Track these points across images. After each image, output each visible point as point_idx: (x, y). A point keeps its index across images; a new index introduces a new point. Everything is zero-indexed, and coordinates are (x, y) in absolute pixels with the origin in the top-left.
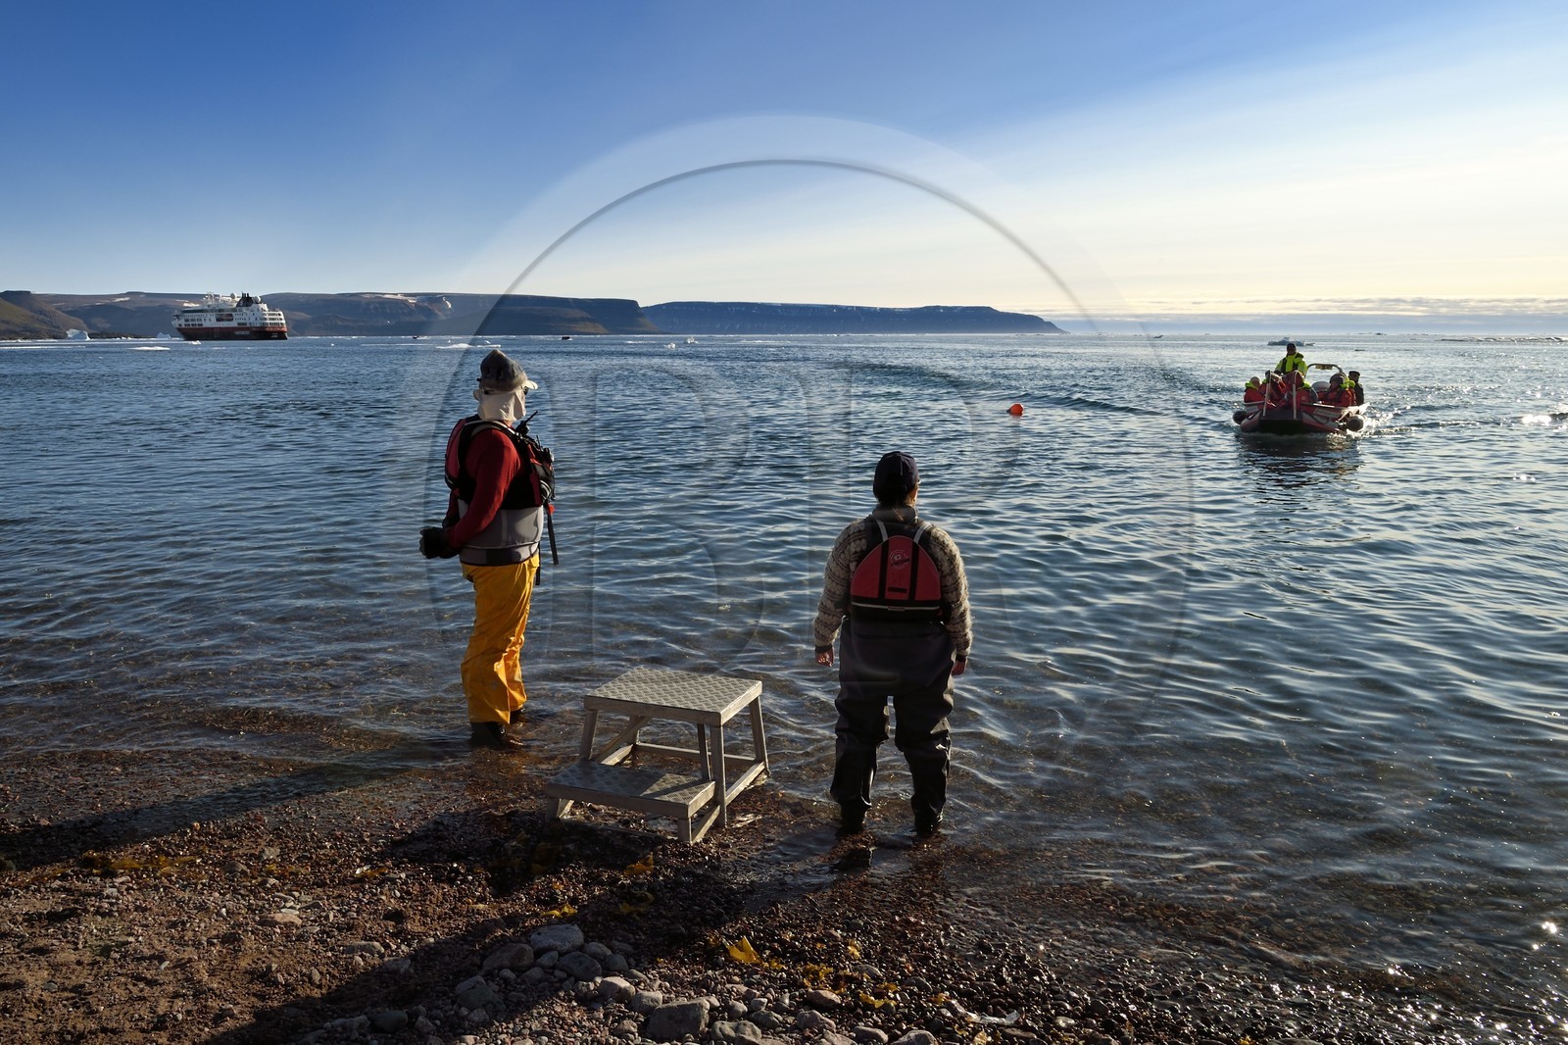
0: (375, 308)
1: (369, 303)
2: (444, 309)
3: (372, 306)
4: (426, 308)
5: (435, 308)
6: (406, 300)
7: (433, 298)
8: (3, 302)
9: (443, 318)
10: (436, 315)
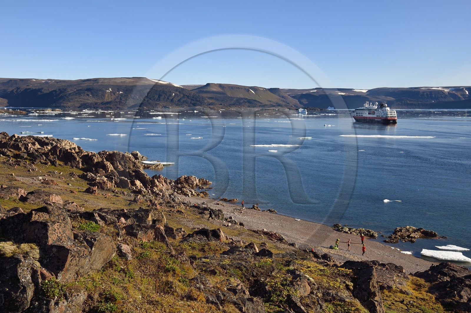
0: (427, 94)
1: (424, 92)
2: (464, 95)
3: (425, 94)
4: (454, 94)
5: (459, 94)
6: (444, 91)
7: (458, 89)
8: (269, 93)
9: (463, 99)
10: (459, 98)
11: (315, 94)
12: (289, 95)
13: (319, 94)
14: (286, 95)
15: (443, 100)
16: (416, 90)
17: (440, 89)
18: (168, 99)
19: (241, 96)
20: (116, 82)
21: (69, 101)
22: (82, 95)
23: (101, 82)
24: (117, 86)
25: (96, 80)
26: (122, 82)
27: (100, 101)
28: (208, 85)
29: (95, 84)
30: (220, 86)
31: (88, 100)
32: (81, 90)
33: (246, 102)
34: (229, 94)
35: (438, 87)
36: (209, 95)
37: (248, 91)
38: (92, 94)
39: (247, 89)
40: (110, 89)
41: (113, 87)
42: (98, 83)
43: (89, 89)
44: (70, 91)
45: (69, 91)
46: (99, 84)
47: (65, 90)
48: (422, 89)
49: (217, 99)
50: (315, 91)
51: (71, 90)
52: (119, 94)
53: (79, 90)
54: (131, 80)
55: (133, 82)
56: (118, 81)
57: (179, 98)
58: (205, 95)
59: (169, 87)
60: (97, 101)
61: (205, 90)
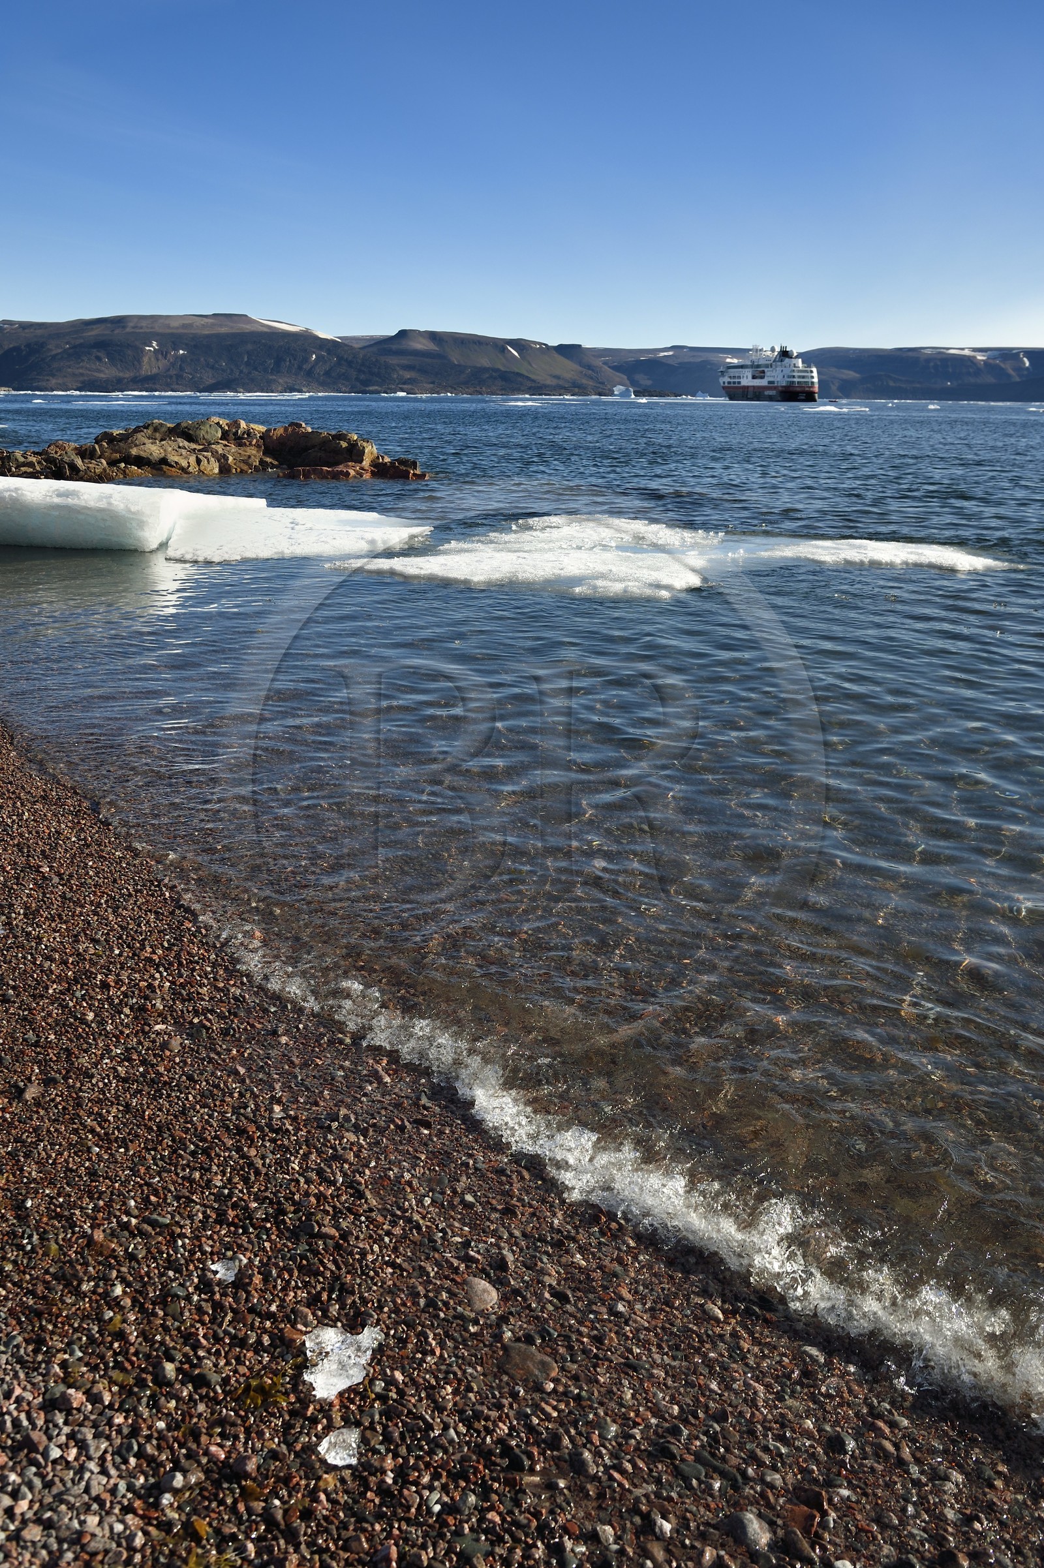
0: (936, 366)
1: (928, 360)
2: (1020, 368)
3: (932, 364)
4: (997, 366)
5: (1008, 367)
6: (974, 357)
7: (1008, 355)
8: (556, 355)
9: (1018, 379)
10: (1009, 376)
11: (670, 362)
12: (605, 363)
13: (679, 361)
14: (598, 362)
15: (972, 380)
16: (910, 354)
17: (967, 352)
18: (300, 368)
19: (485, 362)
20: (168, 327)
21: (53, 376)
22: (85, 358)
23: (131, 324)
24: (172, 335)
25: (119, 322)
26: (184, 326)
27: (128, 375)
28: (403, 334)
29: (116, 332)
30: (433, 336)
31: (99, 371)
32: (81, 345)
33: (495, 378)
34: (455, 357)
35: (963, 349)
36: (405, 361)
37: (503, 350)
38: (109, 355)
39: (499, 346)
40: (154, 344)
41: (159, 337)
42: (124, 327)
43: (102, 345)
44: (54, 348)
45: (51, 350)
46: (128, 330)
47: (43, 345)
48: (926, 351)
49: (422, 371)
50: (671, 353)
51: (57, 346)
52: (177, 357)
53: (74, 347)
54: (206, 320)
55: (213, 325)
56: (174, 324)
57: (327, 367)
58: (393, 360)
59: (306, 340)
60: (121, 375)
61: (394, 347)
